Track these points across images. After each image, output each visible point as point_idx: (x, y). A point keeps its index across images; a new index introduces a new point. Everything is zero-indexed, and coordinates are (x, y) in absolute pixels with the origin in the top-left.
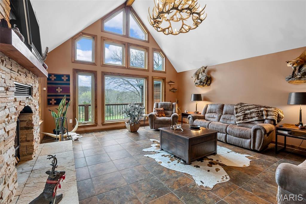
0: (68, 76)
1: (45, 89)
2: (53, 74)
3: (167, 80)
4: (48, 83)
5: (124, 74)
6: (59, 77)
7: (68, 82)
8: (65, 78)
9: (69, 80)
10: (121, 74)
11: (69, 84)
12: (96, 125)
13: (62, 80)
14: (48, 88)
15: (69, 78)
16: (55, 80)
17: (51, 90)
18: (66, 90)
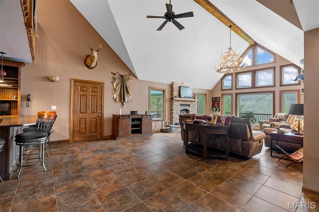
0: (219, 98)
1: (211, 104)
4: (212, 102)
6: (216, 98)
9: (219, 99)
11: (220, 101)
13: (217, 100)
14: (212, 104)
15: (220, 99)
16: (215, 100)
17: (213, 104)
18: (219, 104)
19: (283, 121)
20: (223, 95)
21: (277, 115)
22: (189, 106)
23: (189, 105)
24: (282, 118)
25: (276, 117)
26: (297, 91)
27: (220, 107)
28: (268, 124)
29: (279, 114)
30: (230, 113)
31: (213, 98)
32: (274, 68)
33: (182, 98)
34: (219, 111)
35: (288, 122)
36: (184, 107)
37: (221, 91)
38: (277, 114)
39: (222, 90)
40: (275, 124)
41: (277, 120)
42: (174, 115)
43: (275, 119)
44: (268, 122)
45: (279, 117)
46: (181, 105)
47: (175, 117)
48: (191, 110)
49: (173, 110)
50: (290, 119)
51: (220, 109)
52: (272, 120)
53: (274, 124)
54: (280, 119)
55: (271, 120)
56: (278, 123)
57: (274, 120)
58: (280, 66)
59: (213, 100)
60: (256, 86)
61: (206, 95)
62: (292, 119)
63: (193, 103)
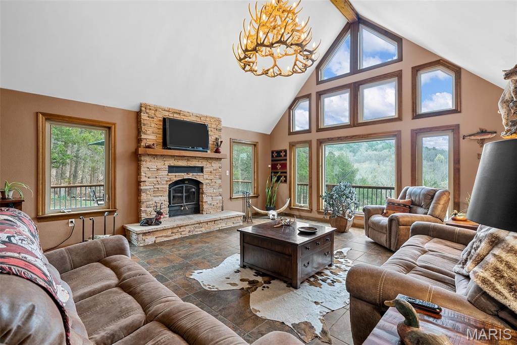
0: (285, 151)
1: (270, 166)
2: (275, 151)
3: (463, 131)
4: (272, 161)
5: (347, 137)
6: (279, 152)
7: (285, 158)
8: (283, 154)
9: (286, 155)
10: (343, 137)
11: (286, 160)
12: (311, 211)
13: (281, 156)
14: (272, 165)
15: (286, 153)
16: (276, 156)
17: (274, 167)
18: (284, 166)
19: (420, 210)
20: (292, 145)
21: (407, 190)
22: (202, 171)
23: (201, 169)
24: (417, 198)
25: (404, 197)
26: (453, 130)
27: (286, 173)
28: (385, 215)
29: (411, 189)
30: (307, 185)
31: (273, 152)
32: (399, 75)
33: (170, 149)
34: (285, 181)
35: (433, 211)
36: (183, 174)
37: (289, 135)
38: (406, 188)
39: (290, 133)
40: (401, 220)
41: (405, 206)
42: (144, 197)
43: (402, 201)
44: (385, 211)
45: (410, 197)
46: (172, 169)
47: (151, 203)
48: (207, 181)
49: (141, 182)
50: (437, 203)
51: (286, 177)
52: (393, 204)
53: (397, 219)
54: (413, 203)
55: (393, 206)
56: (407, 216)
57: (399, 204)
58: (412, 68)
59: (272, 156)
60: (360, 121)
61: (255, 145)
62: (442, 202)
63: (216, 165)
